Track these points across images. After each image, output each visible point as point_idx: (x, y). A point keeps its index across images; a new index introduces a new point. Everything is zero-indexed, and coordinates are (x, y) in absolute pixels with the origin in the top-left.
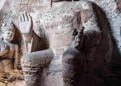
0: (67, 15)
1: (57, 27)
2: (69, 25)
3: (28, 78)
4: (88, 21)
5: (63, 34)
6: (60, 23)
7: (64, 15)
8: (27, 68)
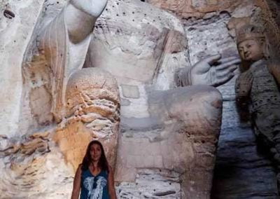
0: (151, 23)
1: (128, 37)
2: (151, 43)
3: (107, 128)
4: (181, 53)
5: (139, 57)
6: (137, 33)
7: (145, 21)
8: (108, 101)
